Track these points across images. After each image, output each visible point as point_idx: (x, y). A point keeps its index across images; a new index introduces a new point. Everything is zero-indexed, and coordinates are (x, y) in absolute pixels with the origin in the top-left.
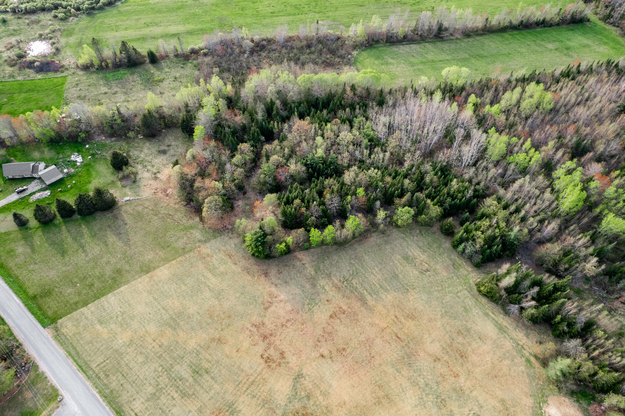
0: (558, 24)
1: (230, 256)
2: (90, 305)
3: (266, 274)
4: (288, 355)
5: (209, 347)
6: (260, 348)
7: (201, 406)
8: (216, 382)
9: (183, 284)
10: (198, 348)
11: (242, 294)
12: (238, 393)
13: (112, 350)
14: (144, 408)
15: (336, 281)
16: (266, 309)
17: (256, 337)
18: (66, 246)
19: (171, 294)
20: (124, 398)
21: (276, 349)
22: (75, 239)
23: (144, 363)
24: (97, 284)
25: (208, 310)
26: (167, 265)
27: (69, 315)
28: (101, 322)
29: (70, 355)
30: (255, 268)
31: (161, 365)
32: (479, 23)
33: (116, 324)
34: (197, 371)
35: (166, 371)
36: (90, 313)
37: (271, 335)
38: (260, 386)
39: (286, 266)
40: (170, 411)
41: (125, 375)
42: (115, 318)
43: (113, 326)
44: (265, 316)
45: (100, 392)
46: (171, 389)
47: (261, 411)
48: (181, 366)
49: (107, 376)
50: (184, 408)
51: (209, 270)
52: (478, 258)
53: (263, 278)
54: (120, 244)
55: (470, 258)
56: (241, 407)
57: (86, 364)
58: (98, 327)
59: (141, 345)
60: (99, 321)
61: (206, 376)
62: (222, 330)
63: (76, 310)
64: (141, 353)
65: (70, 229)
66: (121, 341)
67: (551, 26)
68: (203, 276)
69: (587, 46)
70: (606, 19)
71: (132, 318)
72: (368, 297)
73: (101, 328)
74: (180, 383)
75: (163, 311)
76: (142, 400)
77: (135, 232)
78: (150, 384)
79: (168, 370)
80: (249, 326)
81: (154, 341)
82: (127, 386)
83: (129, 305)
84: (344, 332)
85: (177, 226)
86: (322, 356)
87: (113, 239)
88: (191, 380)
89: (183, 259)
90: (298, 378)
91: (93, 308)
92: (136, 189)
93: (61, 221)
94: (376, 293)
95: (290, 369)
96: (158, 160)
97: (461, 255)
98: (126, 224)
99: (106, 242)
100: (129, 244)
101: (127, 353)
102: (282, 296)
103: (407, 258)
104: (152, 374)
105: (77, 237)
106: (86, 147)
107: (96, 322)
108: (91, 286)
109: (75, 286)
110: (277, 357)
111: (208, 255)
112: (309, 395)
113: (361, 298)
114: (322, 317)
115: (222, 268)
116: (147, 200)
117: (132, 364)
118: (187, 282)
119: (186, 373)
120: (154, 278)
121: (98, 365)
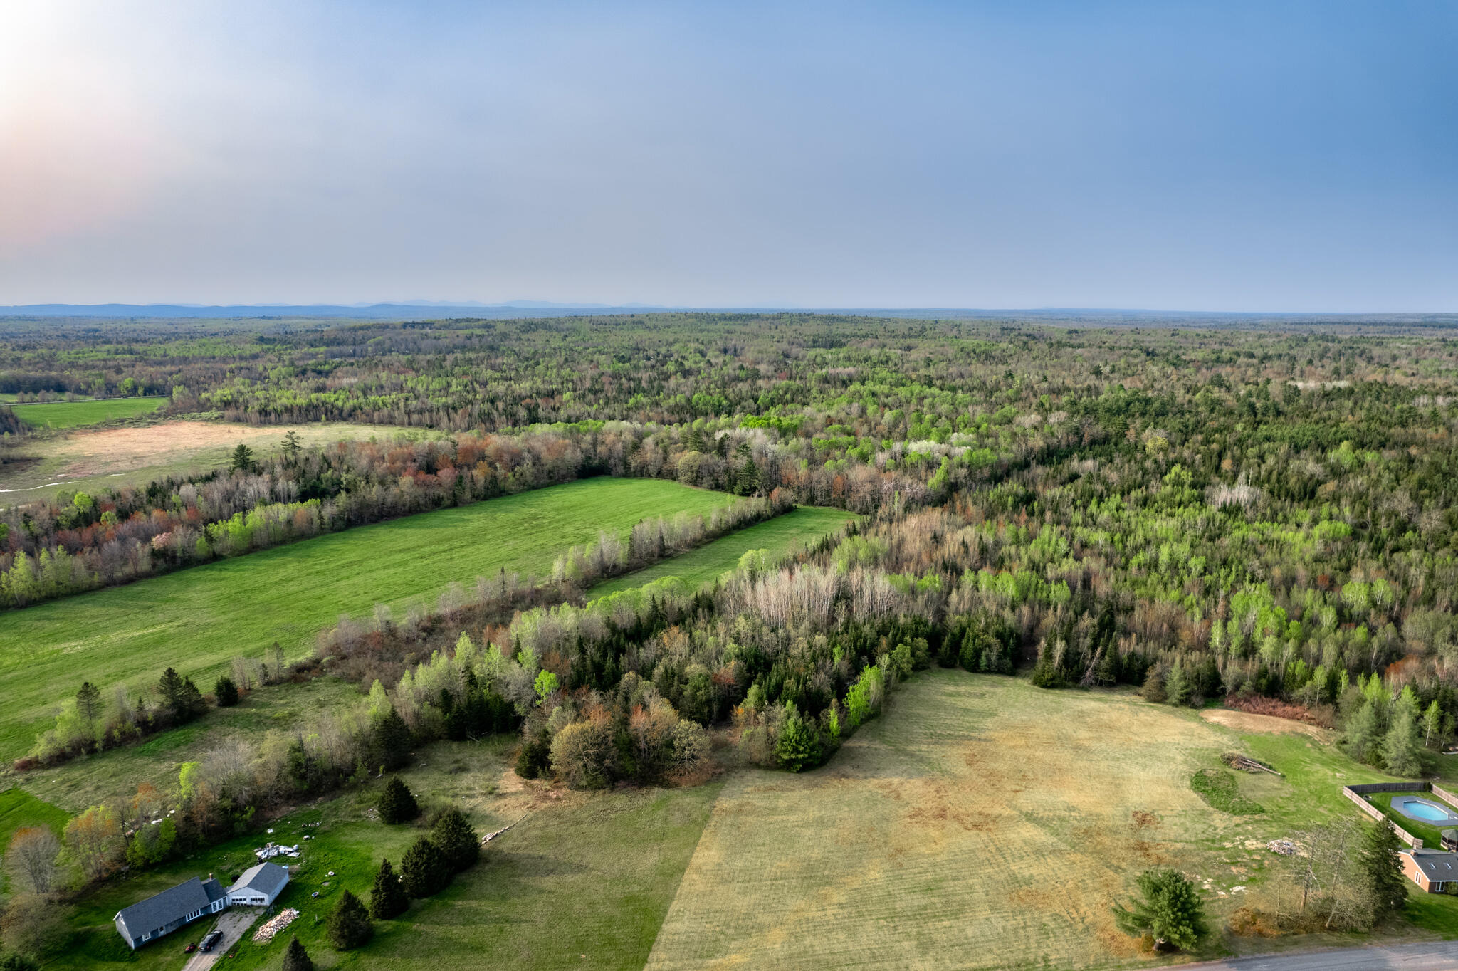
0: (774, 516)
1: (771, 788)
2: (652, 956)
3: (843, 776)
4: (987, 811)
5: (901, 865)
6: (953, 826)
7: (990, 906)
8: (964, 878)
9: (758, 845)
10: (890, 874)
11: (849, 805)
12: (1002, 867)
13: (781, 962)
14: (933, 962)
15: (925, 740)
16: (898, 797)
17: (933, 822)
18: (466, 940)
19: (759, 864)
22: (468, 922)
23: (852, 934)
24: (619, 934)
25: (837, 842)
26: (698, 848)
28: (710, 956)
30: (819, 779)
31: (877, 919)
33: (734, 939)
34: (928, 889)
35: (892, 918)
36: (668, 963)
37: (943, 810)
38: (1011, 847)
39: (853, 758)
40: (966, 938)
42: (722, 937)
43: (733, 945)
44: (908, 803)
46: (930, 924)
47: (1049, 860)
48: (901, 900)
50: (974, 922)
51: (768, 814)
52: (1008, 662)
53: (847, 781)
54: (569, 878)
56: (1027, 874)
58: (712, 962)
59: (815, 926)
60: (700, 957)
61: (945, 884)
62: (885, 842)
64: (830, 931)
65: (435, 919)
66: (777, 946)
67: (768, 518)
68: (770, 823)
69: (824, 523)
70: (811, 500)
71: (748, 916)
72: (972, 734)
73: (719, 960)
74: (929, 911)
75: (781, 882)
76: (917, 960)
77: (578, 855)
78: (897, 941)
79: (893, 915)
80: (909, 820)
81: (824, 910)
83: (721, 911)
84: (1001, 766)
85: (639, 811)
86: (1016, 791)
87: (549, 882)
88: (936, 900)
89: (712, 829)
90: (1030, 817)
91: (663, 956)
92: (487, 821)
93: (393, 923)
94: (973, 729)
95: (1010, 818)
96: (466, 780)
97: (988, 671)
98: (541, 858)
99: (541, 892)
100: (592, 869)
101: (812, 946)
102: (896, 781)
103: (951, 695)
104: (881, 933)
105: (470, 918)
106: (270, 831)
107: (699, 961)
108: (611, 941)
109: (580, 961)
110: (981, 819)
111: (741, 805)
112: (1062, 819)
113: (969, 738)
114: (962, 769)
115: (782, 804)
116: (529, 820)
117: (839, 947)
118: (759, 841)
119: (918, 900)
120: (704, 868)
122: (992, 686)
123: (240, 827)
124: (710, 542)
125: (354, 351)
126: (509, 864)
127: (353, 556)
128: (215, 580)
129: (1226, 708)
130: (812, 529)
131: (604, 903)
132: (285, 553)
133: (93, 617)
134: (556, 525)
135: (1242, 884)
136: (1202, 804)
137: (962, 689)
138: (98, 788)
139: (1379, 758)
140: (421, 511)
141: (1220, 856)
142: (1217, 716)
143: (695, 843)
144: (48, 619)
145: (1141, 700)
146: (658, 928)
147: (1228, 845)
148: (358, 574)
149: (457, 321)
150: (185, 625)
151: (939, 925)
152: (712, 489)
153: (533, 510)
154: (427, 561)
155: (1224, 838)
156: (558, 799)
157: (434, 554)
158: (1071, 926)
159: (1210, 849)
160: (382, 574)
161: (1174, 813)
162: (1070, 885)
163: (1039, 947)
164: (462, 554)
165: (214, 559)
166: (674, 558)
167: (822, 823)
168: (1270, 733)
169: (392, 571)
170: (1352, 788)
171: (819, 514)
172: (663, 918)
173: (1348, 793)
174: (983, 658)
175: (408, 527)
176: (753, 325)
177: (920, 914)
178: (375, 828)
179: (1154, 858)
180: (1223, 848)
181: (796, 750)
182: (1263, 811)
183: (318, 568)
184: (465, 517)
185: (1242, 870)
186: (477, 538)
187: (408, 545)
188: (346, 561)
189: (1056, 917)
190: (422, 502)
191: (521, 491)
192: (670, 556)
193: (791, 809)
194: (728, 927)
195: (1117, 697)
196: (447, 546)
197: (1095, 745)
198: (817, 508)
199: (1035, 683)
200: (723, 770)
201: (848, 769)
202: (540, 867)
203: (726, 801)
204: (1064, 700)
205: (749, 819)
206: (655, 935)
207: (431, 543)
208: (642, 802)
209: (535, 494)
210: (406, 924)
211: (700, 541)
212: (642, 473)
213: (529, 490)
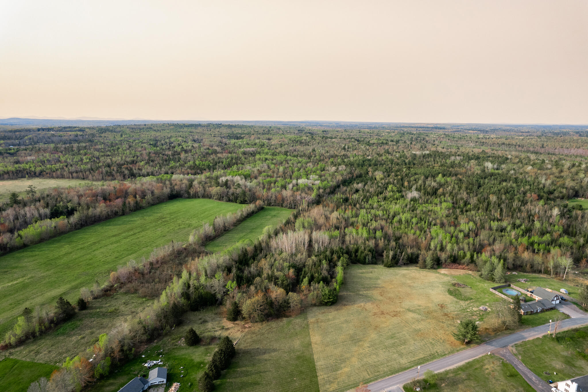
0: (259, 211)
1: (324, 313)
2: (318, 374)
3: (345, 305)
4: (395, 310)
5: (380, 331)
6: (388, 316)
7: (413, 339)
8: (400, 332)
10: (378, 335)
11: (352, 314)
12: (410, 327)
13: (361, 368)
15: (363, 290)
16: (366, 310)
17: (381, 316)
18: (250, 381)
19: (334, 338)
20: (396, 366)
21: (391, 312)
22: (247, 376)
23: (377, 355)
24: (302, 369)
25: (355, 327)
26: (311, 336)
27: (319, 386)
28: (337, 370)
30: (338, 307)
31: (382, 349)
33: (341, 364)
34: (392, 337)
36: (324, 375)
37: (382, 312)
38: (409, 320)
39: (344, 299)
40: (411, 350)
42: (337, 364)
43: (342, 366)
44: (370, 311)
45: (388, 376)
46: (398, 348)
47: (422, 323)
48: (386, 342)
49: (378, 371)
50: (411, 345)
51: (328, 321)
53: (347, 307)
54: (273, 354)
56: (418, 328)
57: (365, 380)
58: (339, 372)
59: (364, 355)
60: (334, 371)
61: (396, 335)
62: (371, 325)
63: (317, 382)
64: (370, 355)
65: (234, 376)
66: (356, 363)
68: (330, 324)
70: (269, 204)
71: (342, 356)
73: (341, 371)
74: (396, 344)
75: (345, 343)
77: (270, 345)
78: (392, 355)
79: (386, 347)
80: (373, 316)
81: (364, 349)
82: (389, 364)
83: (332, 356)
84: (391, 295)
85: (283, 327)
86: (400, 303)
87: (266, 356)
88: (396, 340)
89: (312, 329)
90: (409, 310)
91: (321, 373)
93: (219, 381)
94: (375, 284)
95: (403, 311)
96: (210, 325)
97: (369, 264)
98: (258, 348)
99: (266, 360)
100: (279, 350)
101: (367, 361)
102: (362, 304)
103: (362, 273)
104: (386, 353)
105: (247, 374)
106: (143, 356)
107: (335, 373)
108: (301, 372)
109: (295, 381)
110: (395, 313)
111: (317, 320)
112: (419, 309)
113: (377, 287)
114: (380, 298)
115: (330, 317)
116: (244, 336)
117: (376, 360)
118: (330, 331)
119: (390, 342)
120: (317, 343)
121: (369, 375)
122: (372, 269)
124: (240, 224)
125: (19, 142)
126: (246, 352)
127: (92, 240)
129: (444, 268)
130: (275, 215)
131: (291, 360)
132: (59, 241)
134: (173, 220)
135: (478, 321)
136: (455, 299)
137: (364, 271)
138: (50, 351)
139: (493, 278)
140: (111, 218)
141: (468, 314)
142: (443, 271)
143: (309, 335)
145: (418, 268)
146: (314, 365)
147: (469, 310)
148: (101, 248)
150: (32, 277)
151: (401, 348)
152: (227, 201)
153: (159, 215)
154: (128, 240)
155: (466, 309)
156: (250, 327)
157: (129, 236)
158: (439, 341)
159: (464, 312)
160: (111, 247)
161: (449, 303)
162: (432, 329)
163: (433, 349)
164: (141, 235)
165: (24, 247)
166: (230, 231)
167: (346, 321)
168: (460, 275)
169: (115, 245)
170: (492, 288)
171: (274, 210)
172: (314, 361)
173: (491, 290)
174: (367, 259)
175: (109, 225)
176: (200, 130)
177: (394, 345)
178: (186, 349)
179: (451, 317)
180: (468, 311)
181: (329, 298)
182: (472, 299)
183: (80, 246)
184: (132, 219)
185: (476, 317)
186: (143, 228)
187: (114, 234)
188: (91, 242)
189: (433, 339)
190: (110, 213)
191: (148, 207)
192: (227, 230)
193: (334, 319)
194: (337, 360)
195: (411, 268)
196: (132, 233)
197: (415, 285)
198: (273, 207)
199: (385, 266)
200: (303, 308)
201: (345, 303)
203: (311, 319)
204: (396, 271)
205: (322, 324)
206: (315, 367)
207: (125, 232)
208: (281, 324)
209: (155, 207)
210: (224, 380)
211: (236, 223)
212: (196, 196)
213: (151, 206)
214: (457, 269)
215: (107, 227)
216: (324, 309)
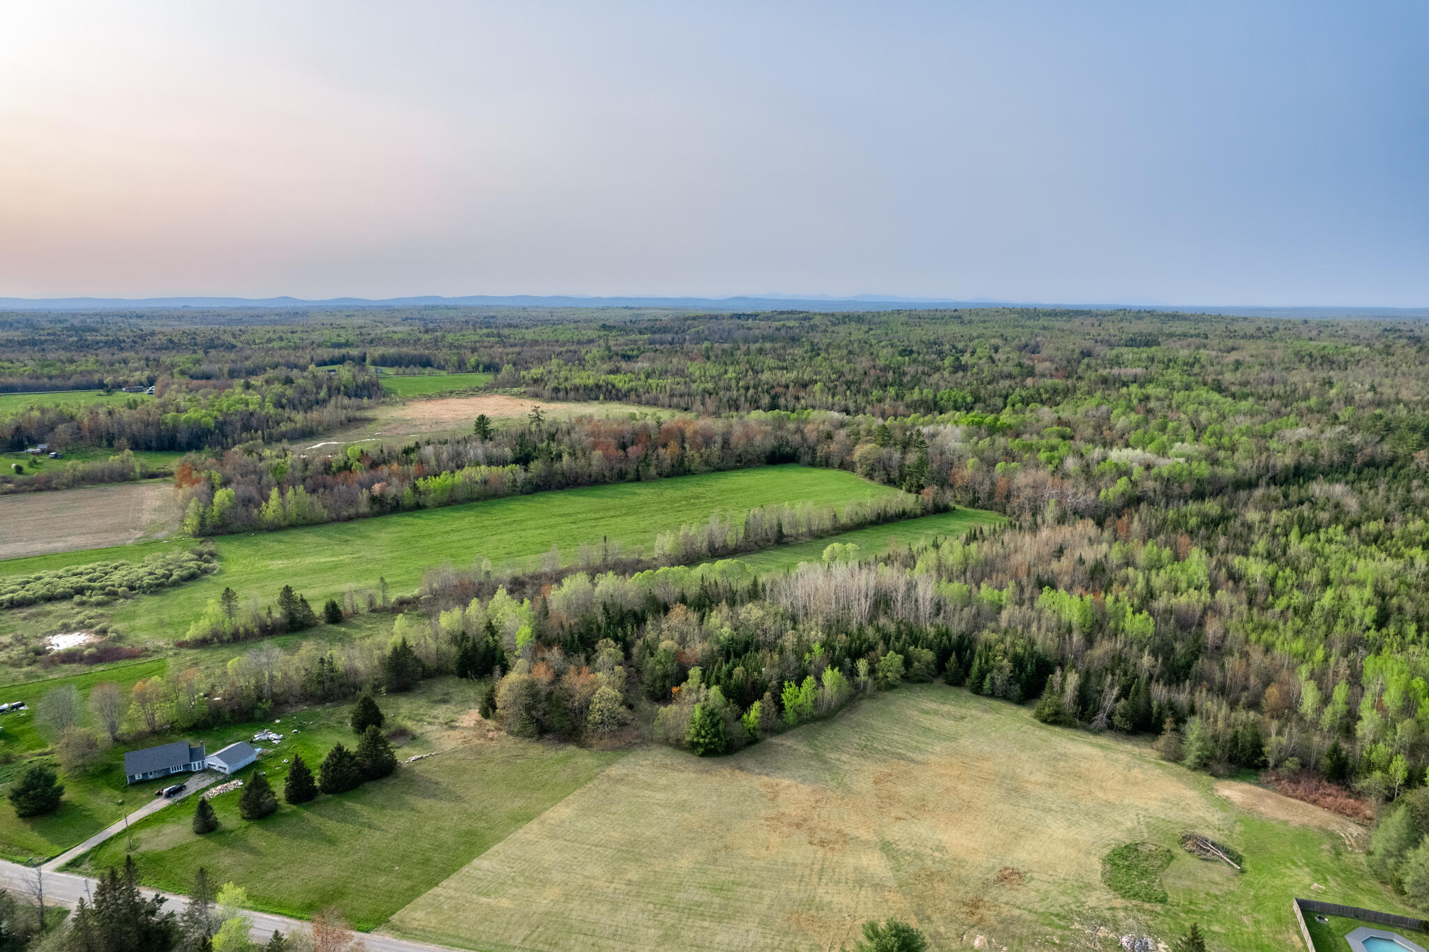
0: (923, 515)
1: (665, 766)
2: (444, 883)
3: (741, 769)
4: (848, 831)
5: (716, 860)
6: (800, 836)
7: (761, 919)
8: (762, 887)
9: (610, 813)
10: (699, 866)
11: (720, 796)
12: (810, 887)
13: (536, 915)
15: (852, 751)
16: (773, 799)
17: (785, 828)
18: (328, 834)
19: (595, 829)
21: (829, 830)
22: (342, 820)
23: (615, 910)
24: (437, 857)
25: (679, 826)
26: (560, 804)
27: (407, 906)
29: (453, 946)
32: (827, 524)
33: (517, 886)
34: (719, 889)
35: (663, 905)
36: (451, 890)
37: (805, 820)
38: (837, 870)
39: (765, 754)
40: (711, 942)
41: (589, 933)
42: (510, 882)
43: (515, 891)
44: (777, 806)
46: (691, 920)
47: (862, 892)
48: (686, 892)
50: (734, 930)
51: (642, 788)
52: (1017, 689)
53: (739, 774)
54: (445, 805)
55: (1006, 697)
56: (827, 900)
58: (484, 900)
59: (590, 894)
60: (479, 894)
61: (739, 888)
62: (721, 837)
63: (418, 895)
64: (599, 902)
65: (323, 812)
66: (545, 902)
67: (915, 516)
68: (637, 796)
70: (973, 503)
71: (545, 871)
72: (909, 754)
73: (491, 900)
74: (701, 909)
75: (599, 849)
77: (465, 787)
78: (647, 927)
79: (665, 904)
80: (762, 822)
81: (611, 882)
82: (606, 943)
83: (529, 861)
84: (909, 791)
85: (542, 762)
86: (898, 819)
87: (425, 804)
88: (717, 900)
89: (584, 790)
90: (887, 848)
91: (452, 884)
92: (425, 745)
93: (294, 807)
94: (917, 749)
95: (865, 843)
96: (439, 710)
97: (992, 695)
98: (437, 783)
99: (413, 810)
100: (464, 802)
101: (572, 910)
102: (786, 782)
103: (926, 712)
104: (640, 916)
105: (346, 817)
106: (278, 721)
107: (474, 896)
108: (426, 862)
109: (391, 871)
110: (834, 837)
111: (627, 775)
112: (918, 856)
113: (901, 757)
114: (864, 786)
115: (663, 781)
116: (455, 752)
117: (592, 917)
118: (614, 810)
120: (548, 822)
121: (525, 940)
123: (258, 714)
124: (837, 534)
126: (410, 782)
127: (519, 516)
128: (406, 525)
131: (448, 831)
133: (307, 544)
134: (710, 505)
136: (1096, 878)
138: (207, 668)
140: (605, 483)
141: (1053, 934)
142: (1235, 792)
143: (560, 800)
144: (280, 542)
145: (1153, 756)
146: (469, 861)
148: (511, 531)
149: (782, 313)
150: (359, 557)
151: (698, 923)
152: (885, 483)
153: (700, 490)
154: (574, 526)
156: (492, 739)
157: (586, 520)
160: (530, 533)
161: (1052, 879)
164: (609, 523)
165: (416, 507)
166: (788, 546)
167: (682, 806)
168: (1285, 823)
169: (539, 532)
170: (1305, 904)
172: (480, 854)
173: (1296, 908)
175: (583, 495)
177: (691, 908)
179: (975, 916)
182: (1163, 901)
184: (637, 491)
186: (632, 510)
187: (571, 510)
190: (607, 474)
191: (706, 472)
192: (786, 544)
193: (665, 788)
194: (523, 875)
195: (1126, 747)
196: (600, 515)
197: (1041, 792)
199: (1036, 716)
200: (639, 741)
201: (750, 763)
202: (430, 789)
203: (617, 769)
204: (1055, 739)
205: (623, 788)
206: (462, 865)
207: (590, 511)
208: (551, 754)
210: (301, 810)
211: (828, 531)
212: (826, 463)
213: (713, 471)
214: (1314, 802)
215: (572, 498)
216: (679, 758)
